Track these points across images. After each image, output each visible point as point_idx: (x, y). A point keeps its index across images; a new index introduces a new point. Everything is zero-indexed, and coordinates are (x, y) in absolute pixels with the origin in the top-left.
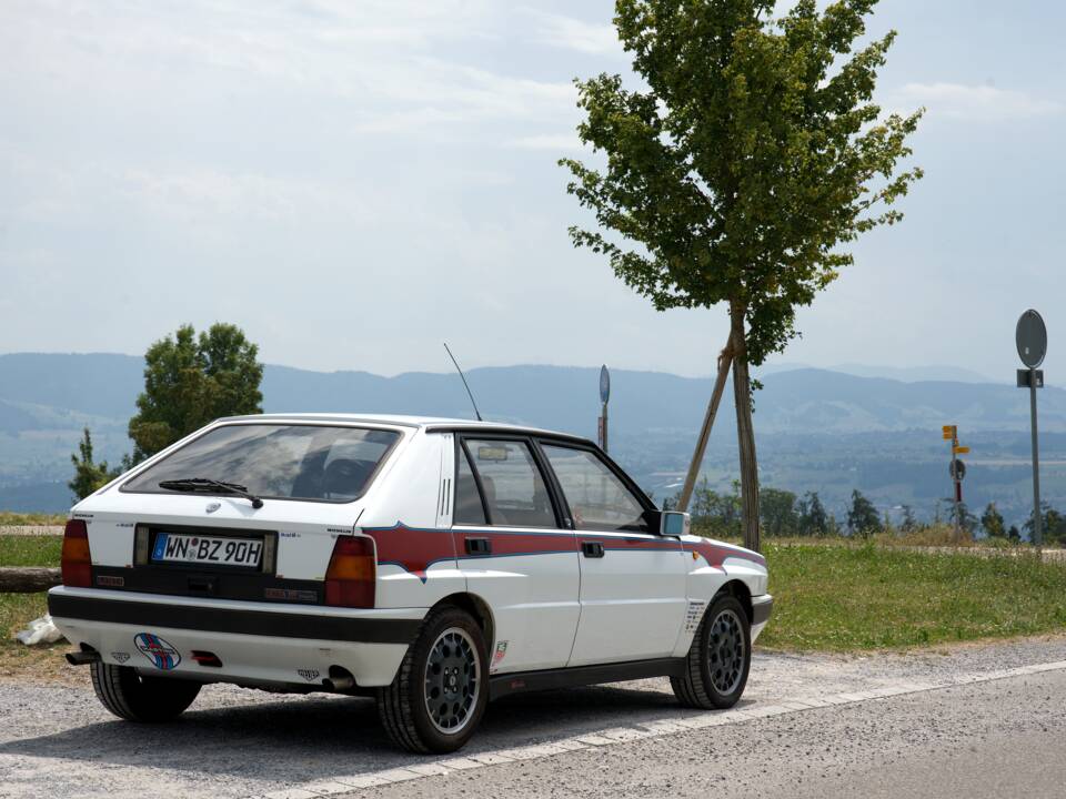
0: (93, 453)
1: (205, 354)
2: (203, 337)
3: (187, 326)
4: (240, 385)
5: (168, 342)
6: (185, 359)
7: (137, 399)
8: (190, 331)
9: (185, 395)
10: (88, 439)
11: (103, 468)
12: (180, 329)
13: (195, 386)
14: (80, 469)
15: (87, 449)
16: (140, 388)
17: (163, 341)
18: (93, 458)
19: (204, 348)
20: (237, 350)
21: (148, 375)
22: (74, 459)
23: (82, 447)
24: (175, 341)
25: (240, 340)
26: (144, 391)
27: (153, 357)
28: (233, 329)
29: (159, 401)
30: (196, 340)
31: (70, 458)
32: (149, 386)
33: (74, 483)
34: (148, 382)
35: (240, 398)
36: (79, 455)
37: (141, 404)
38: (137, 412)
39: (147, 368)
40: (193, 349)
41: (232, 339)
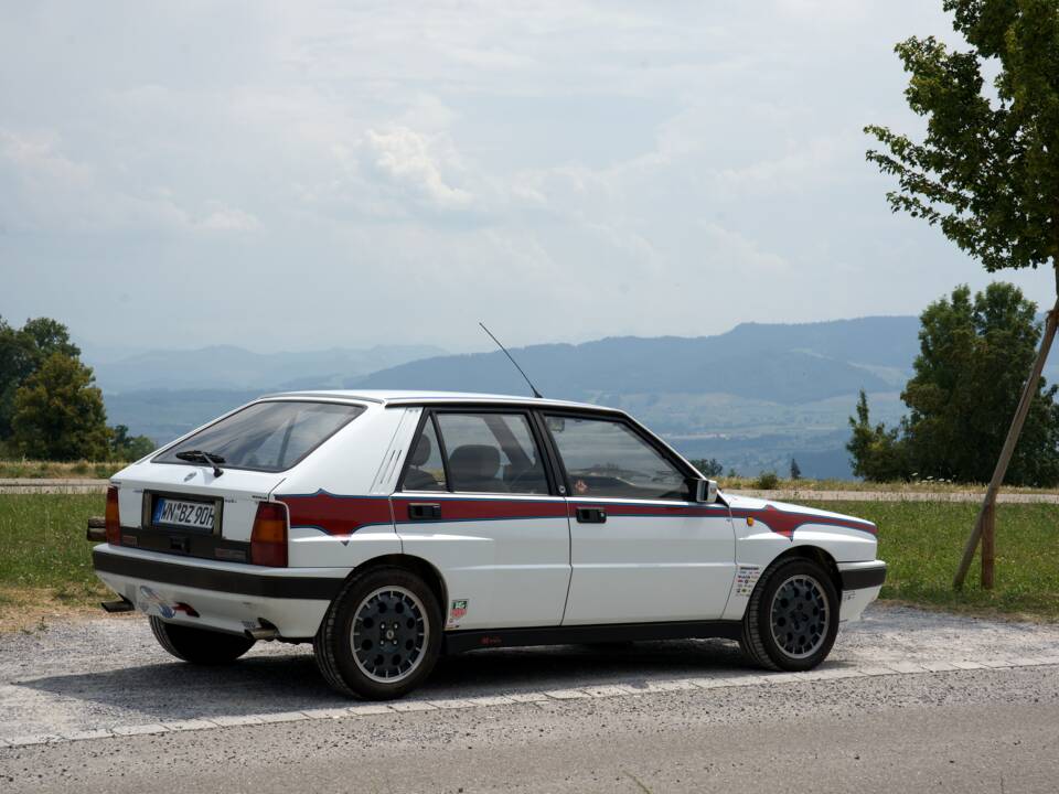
0: (869, 415)
1: (981, 314)
2: (979, 297)
3: (963, 286)
4: (1012, 345)
5: (943, 303)
6: (959, 319)
7: (914, 361)
8: (966, 292)
9: (955, 356)
10: (864, 402)
11: (879, 430)
12: (955, 290)
13: (966, 347)
14: (857, 431)
15: (863, 411)
16: (916, 351)
17: (939, 302)
18: (869, 420)
19: (981, 308)
20: (1016, 309)
21: (923, 337)
22: (852, 421)
23: (859, 409)
24: (950, 302)
25: (1018, 298)
26: (920, 353)
27: (927, 319)
28: (1009, 287)
29: (935, 362)
30: (972, 301)
31: (848, 421)
32: (925, 347)
33: (851, 444)
34: (923, 343)
35: (1011, 359)
36: (856, 417)
37: (918, 366)
38: (914, 374)
39: (923, 330)
40: (968, 309)
41: (1010, 298)
